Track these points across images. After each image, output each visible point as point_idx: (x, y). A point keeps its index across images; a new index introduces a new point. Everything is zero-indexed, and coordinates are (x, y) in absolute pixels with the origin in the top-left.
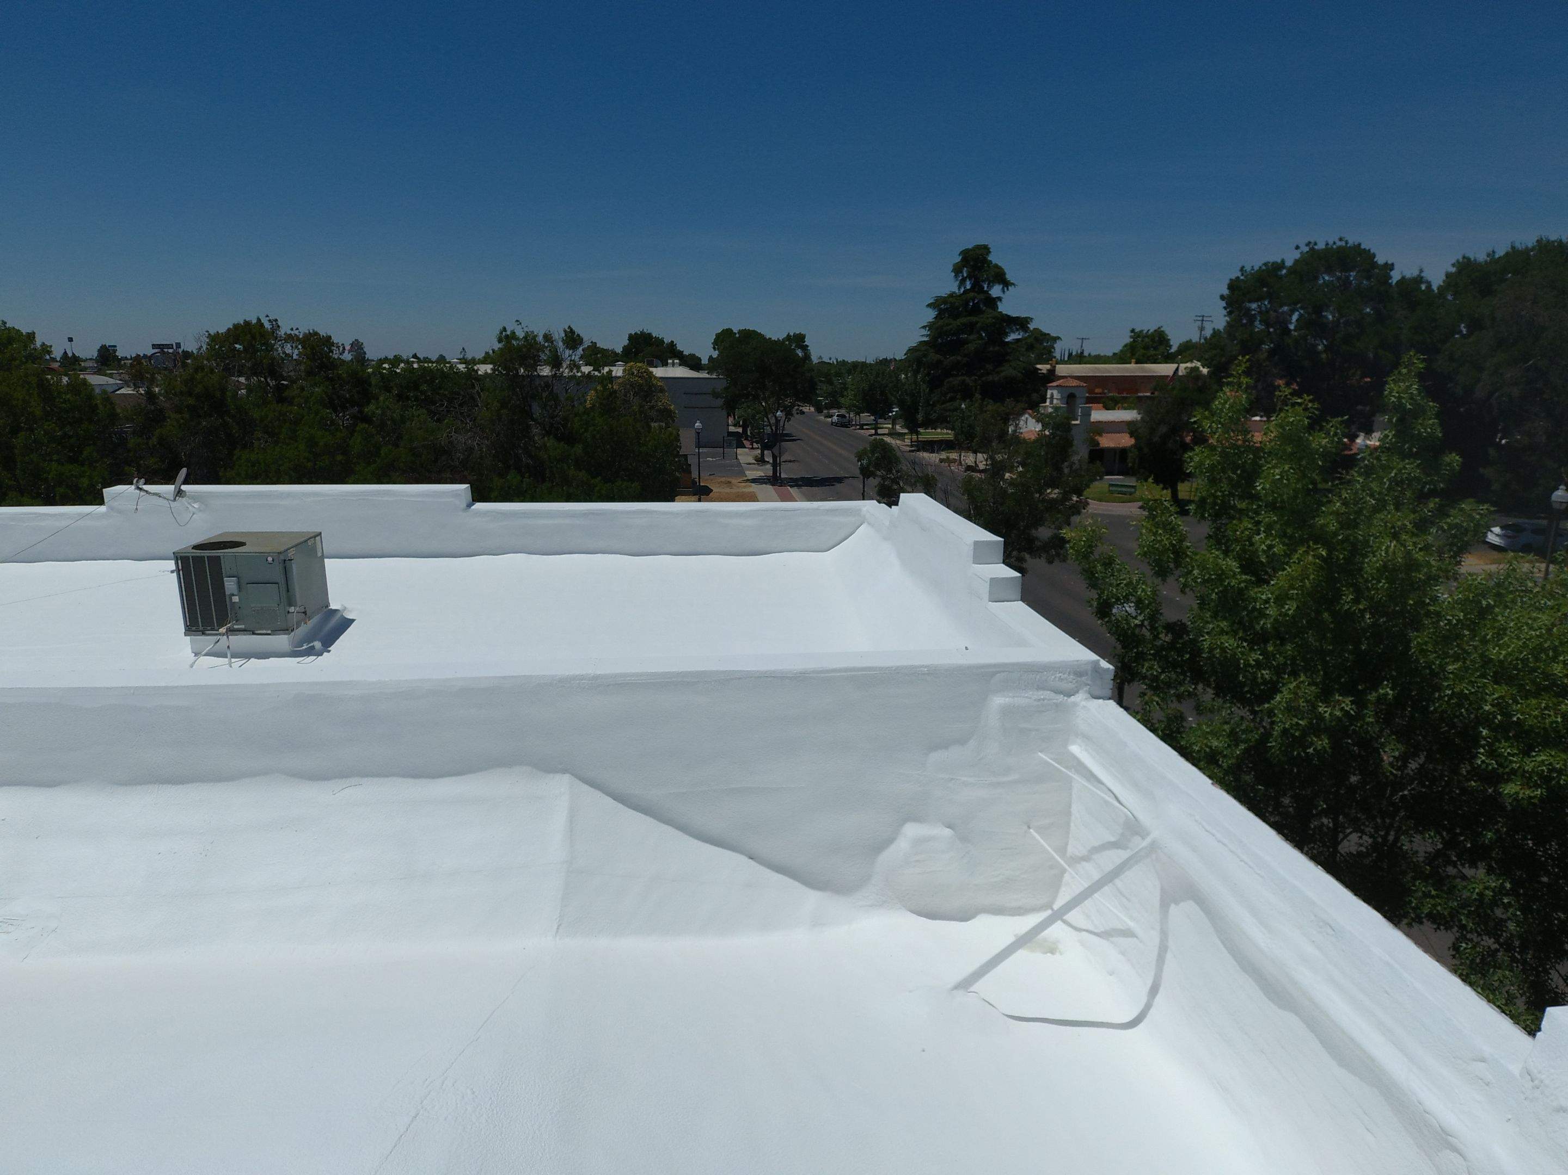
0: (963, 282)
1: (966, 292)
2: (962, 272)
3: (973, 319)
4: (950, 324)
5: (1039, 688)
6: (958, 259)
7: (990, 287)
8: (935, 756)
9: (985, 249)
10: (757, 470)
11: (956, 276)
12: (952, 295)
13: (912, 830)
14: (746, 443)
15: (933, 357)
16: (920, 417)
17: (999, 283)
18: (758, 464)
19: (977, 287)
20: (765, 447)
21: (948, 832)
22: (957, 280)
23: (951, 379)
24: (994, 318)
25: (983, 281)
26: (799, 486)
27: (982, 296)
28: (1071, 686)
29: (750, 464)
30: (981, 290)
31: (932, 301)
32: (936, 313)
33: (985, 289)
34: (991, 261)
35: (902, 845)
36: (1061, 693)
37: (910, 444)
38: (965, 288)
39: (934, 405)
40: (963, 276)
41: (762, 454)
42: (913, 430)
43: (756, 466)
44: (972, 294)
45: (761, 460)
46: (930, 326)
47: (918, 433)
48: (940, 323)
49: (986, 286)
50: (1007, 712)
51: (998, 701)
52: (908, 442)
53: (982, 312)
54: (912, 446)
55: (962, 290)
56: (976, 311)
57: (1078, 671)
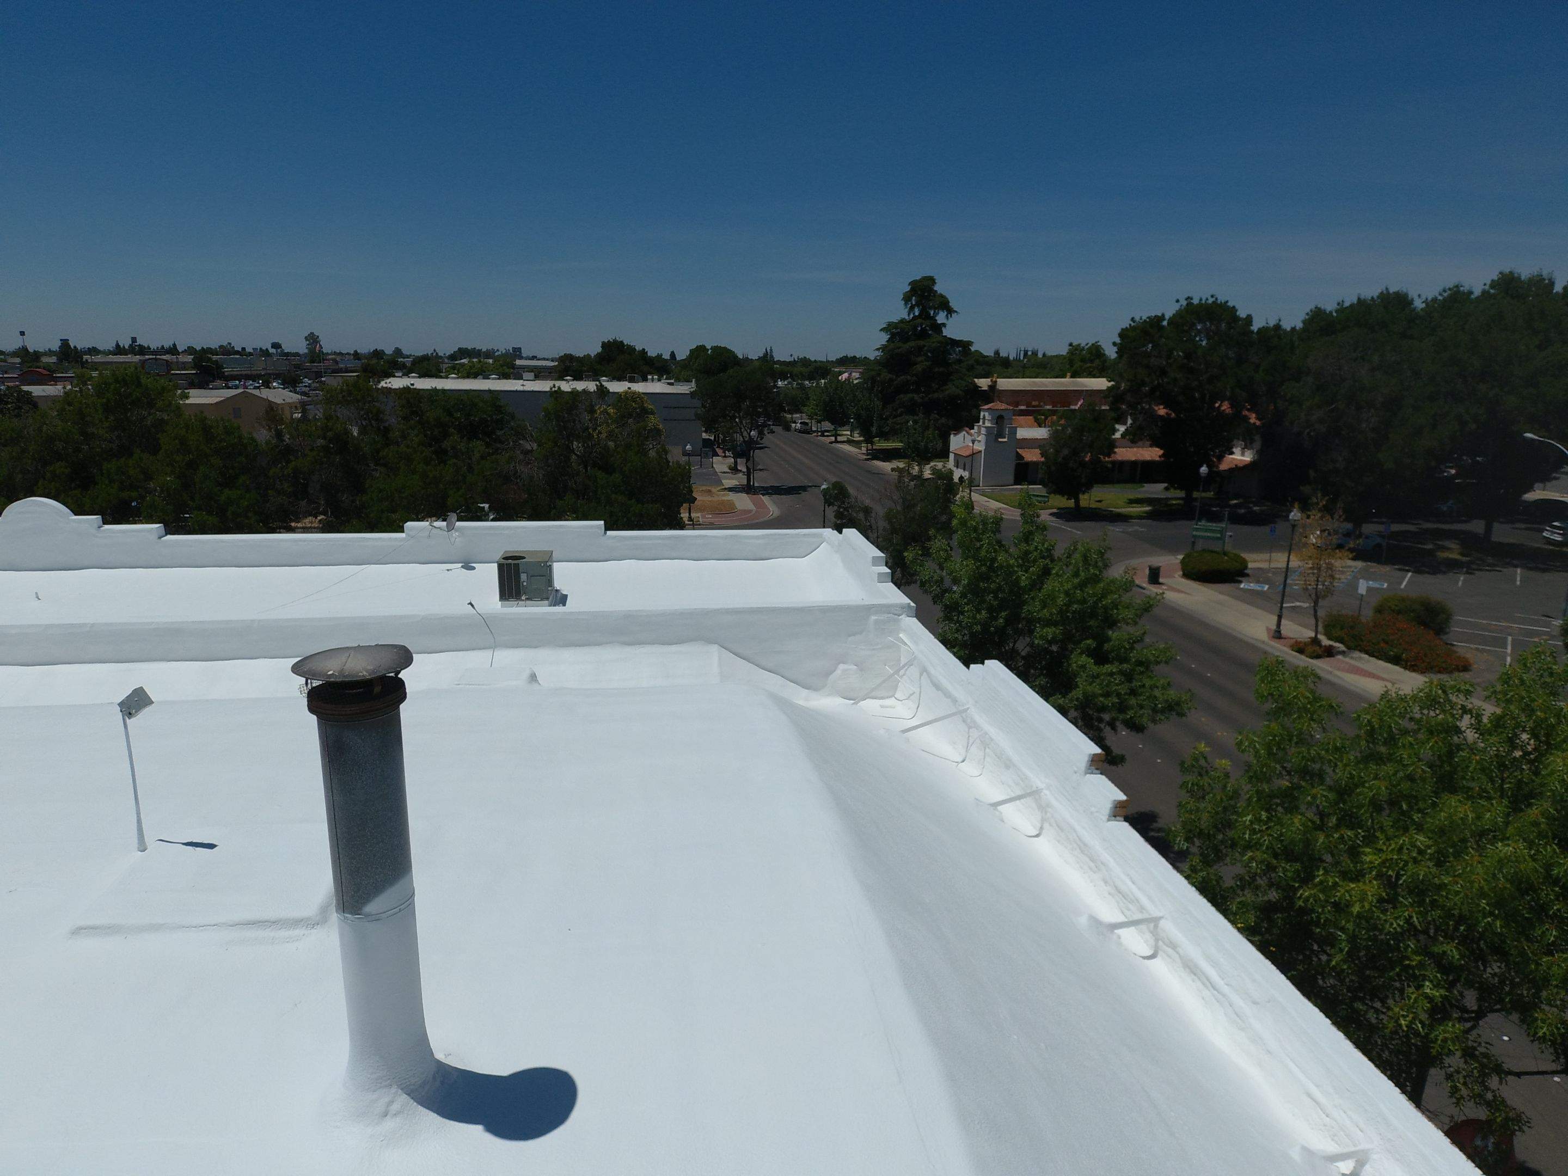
0: (912, 308)
1: (915, 318)
2: (910, 300)
3: (921, 343)
4: (899, 348)
5: (888, 613)
6: (908, 288)
7: (936, 314)
8: (850, 639)
9: (932, 280)
10: (732, 479)
11: (906, 304)
12: (902, 321)
13: (841, 666)
14: (719, 451)
15: (886, 375)
16: (874, 429)
17: (943, 310)
18: (732, 473)
19: (924, 315)
20: (737, 456)
21: (855, 667)
22: (906, 308)
23: (902, 396)
24: (939, 343)
25: (930, 308)
26: (768, 494)
27: (928, 322)
28: (900, 612)
29: (724, 473)
30: (928, 317)
31: (885, 326)
32: (889, 336)
33: (932, 315)
34: (936, 291)
35: (838, 672)
36: (896, 615)
37: (865, 452)
38: (914, 314)
39: (887, 419)
40: (912, 303)
41: (736, 463)
42: (869, 440)
43: (730, 475)
44: (919, 321)
45: (734, 469)
46: (883, 348)
47: (872, 443)
48: (892, 346)
49: (932, 313)
50: (876, 622)
51: (873, 618)
52: (864, 450)
53: (929, 336)
54: (868, 455)
55: (912, 316)
56: (923, 335)
57: (904, 607)
